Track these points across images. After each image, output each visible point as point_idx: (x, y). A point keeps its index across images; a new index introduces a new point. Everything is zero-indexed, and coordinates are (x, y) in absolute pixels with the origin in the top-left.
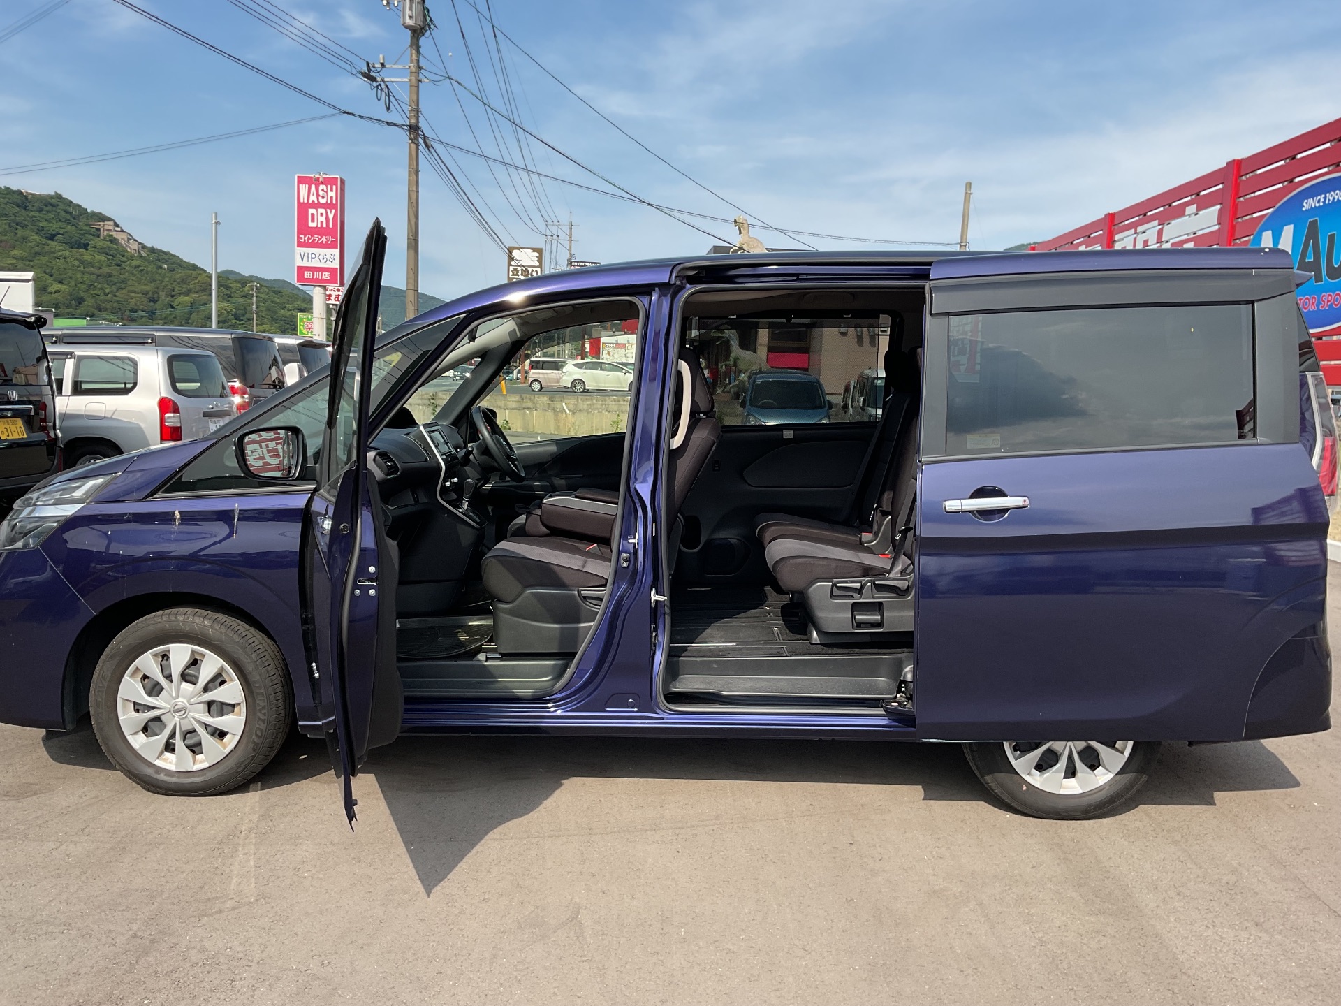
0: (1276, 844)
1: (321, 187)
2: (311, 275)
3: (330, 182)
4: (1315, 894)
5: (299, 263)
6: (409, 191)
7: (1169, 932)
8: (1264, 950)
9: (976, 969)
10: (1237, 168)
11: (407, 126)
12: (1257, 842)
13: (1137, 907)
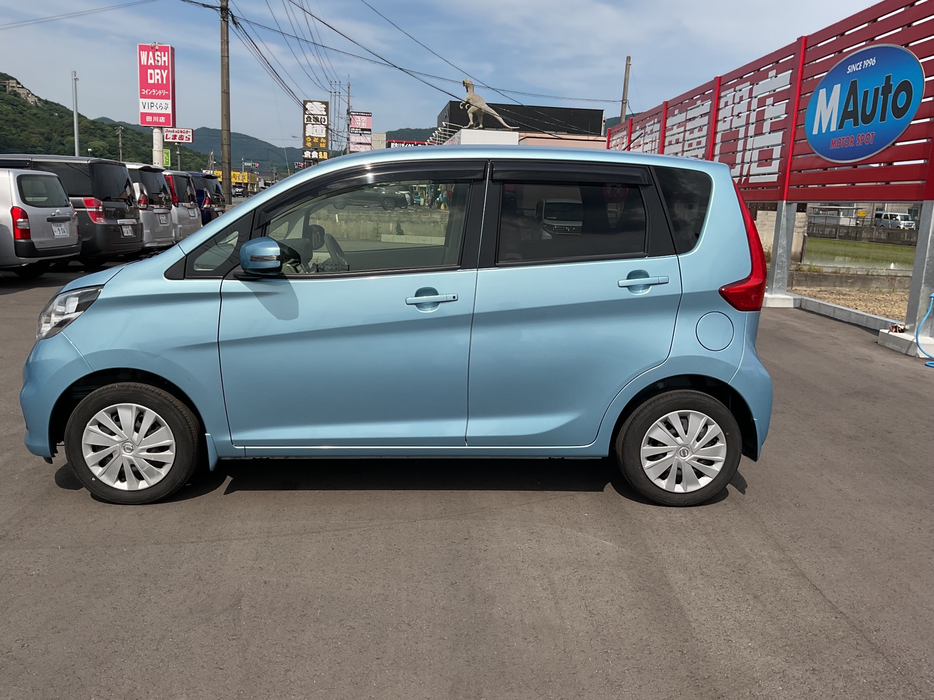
0: (780, 534)
1: (159, 53)
2: (151, 119)
3: (163, 49)
4: (802, 573)
5: (142, 110)
6: (222, 56)
7: (689, 604)
8: (757, 617)
9: (536, 637)
10: (804, 42)
11: (219, 8)
12: (767, 533)
13: (669, 585)
